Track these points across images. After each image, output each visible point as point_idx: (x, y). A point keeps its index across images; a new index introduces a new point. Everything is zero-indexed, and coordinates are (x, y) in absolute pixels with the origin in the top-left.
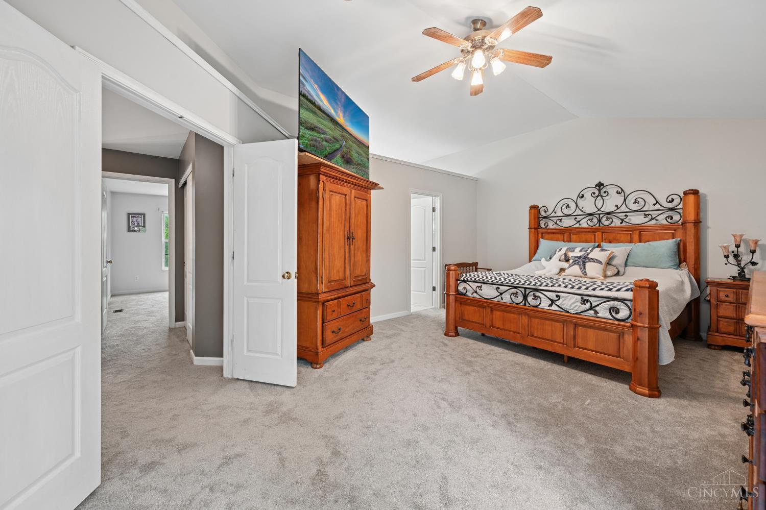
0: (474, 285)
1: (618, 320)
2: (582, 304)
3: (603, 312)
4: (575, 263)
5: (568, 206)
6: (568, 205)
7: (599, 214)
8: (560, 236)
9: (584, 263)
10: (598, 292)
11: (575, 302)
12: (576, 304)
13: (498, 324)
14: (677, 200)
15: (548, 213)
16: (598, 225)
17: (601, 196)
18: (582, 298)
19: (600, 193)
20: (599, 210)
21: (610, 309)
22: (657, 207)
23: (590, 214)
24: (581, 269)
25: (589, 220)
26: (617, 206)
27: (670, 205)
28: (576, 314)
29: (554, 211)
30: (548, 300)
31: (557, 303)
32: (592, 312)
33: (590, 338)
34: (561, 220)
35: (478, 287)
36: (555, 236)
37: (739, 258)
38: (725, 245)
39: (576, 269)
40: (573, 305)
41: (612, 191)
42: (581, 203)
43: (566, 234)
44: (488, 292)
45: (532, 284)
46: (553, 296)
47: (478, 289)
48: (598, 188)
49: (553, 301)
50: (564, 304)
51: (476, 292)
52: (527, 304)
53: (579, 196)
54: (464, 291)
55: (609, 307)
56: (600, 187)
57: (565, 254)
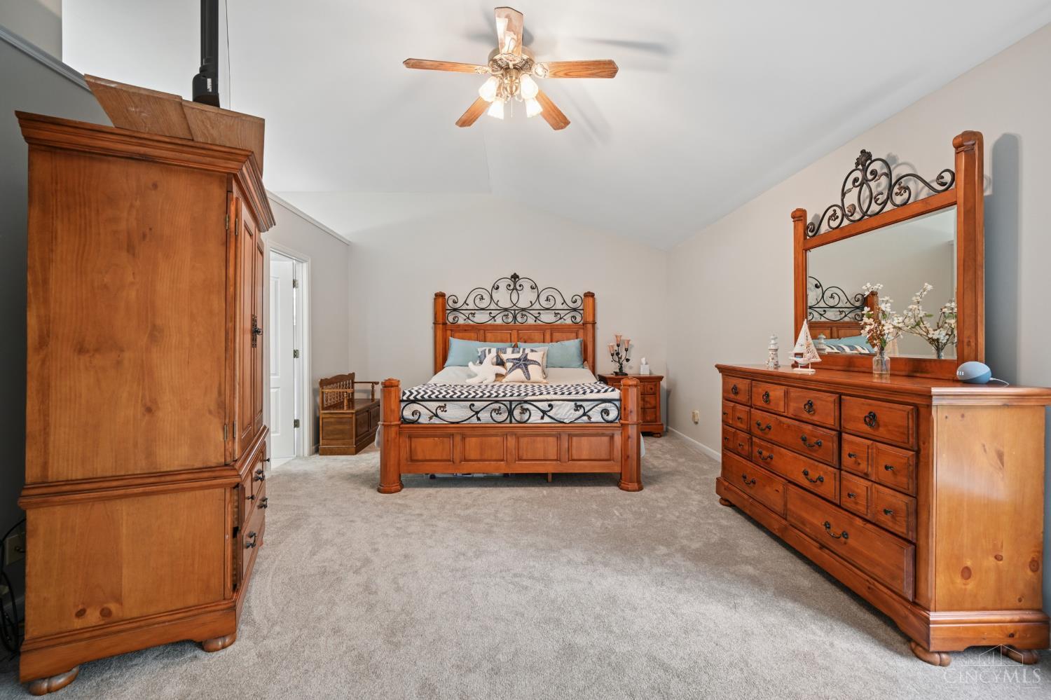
0: (433, 406)
1: (608, 422)
2: (576, 410)
3: (596, 417)
4: (516, 366)
5: (482, 298)
6: (482, 296)
7: (515, 310)
8: (473, 335)
9: (526, 366)
10: (589, 396)
11: (568, 411)
12: (570, 412)
13: (473, 454)
14: (579, 302)
15: (457, 306)
16: (513, 322)
17: (517, 290)
18: (576, 404)
19: (515, 286)
20: (514, 305)
21: (602, 412)
22: (565, 307)
23: (506, 310)
24: (524, 372)
25: (505, 315)
26: (531, 302)
27: (573, 305)
28: (570, 423)
29: (465, 302)
30: (539, 412)
31: (548, 413)
32: (585, 418)
33: (584, 447)
34: (474, 314)
35: (440, 407)
36: (467, 334)
37: (620, 356)
38: (611, 344)
39: (518, 374)
40: (568, 414)
41: (527, 285)
42: (496, 296)
43: (479, 332)
44: (455, 413)
45: (508, 395)
46: (544, 406)
47: (439, 411)
48: (513, 279)
49: (544, 412)
50: (559, 414)
51: (436, 415)
52: (513, 420)
53: (493, 287)
54: (416, 417)
55: (601, 409)
56: (515, 279)
57: (498, 356)
